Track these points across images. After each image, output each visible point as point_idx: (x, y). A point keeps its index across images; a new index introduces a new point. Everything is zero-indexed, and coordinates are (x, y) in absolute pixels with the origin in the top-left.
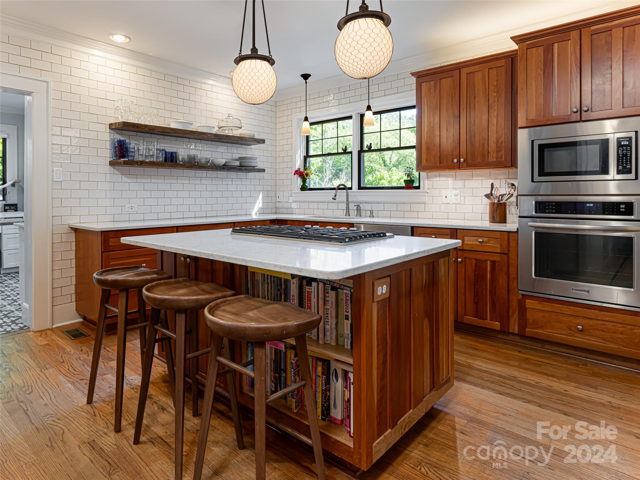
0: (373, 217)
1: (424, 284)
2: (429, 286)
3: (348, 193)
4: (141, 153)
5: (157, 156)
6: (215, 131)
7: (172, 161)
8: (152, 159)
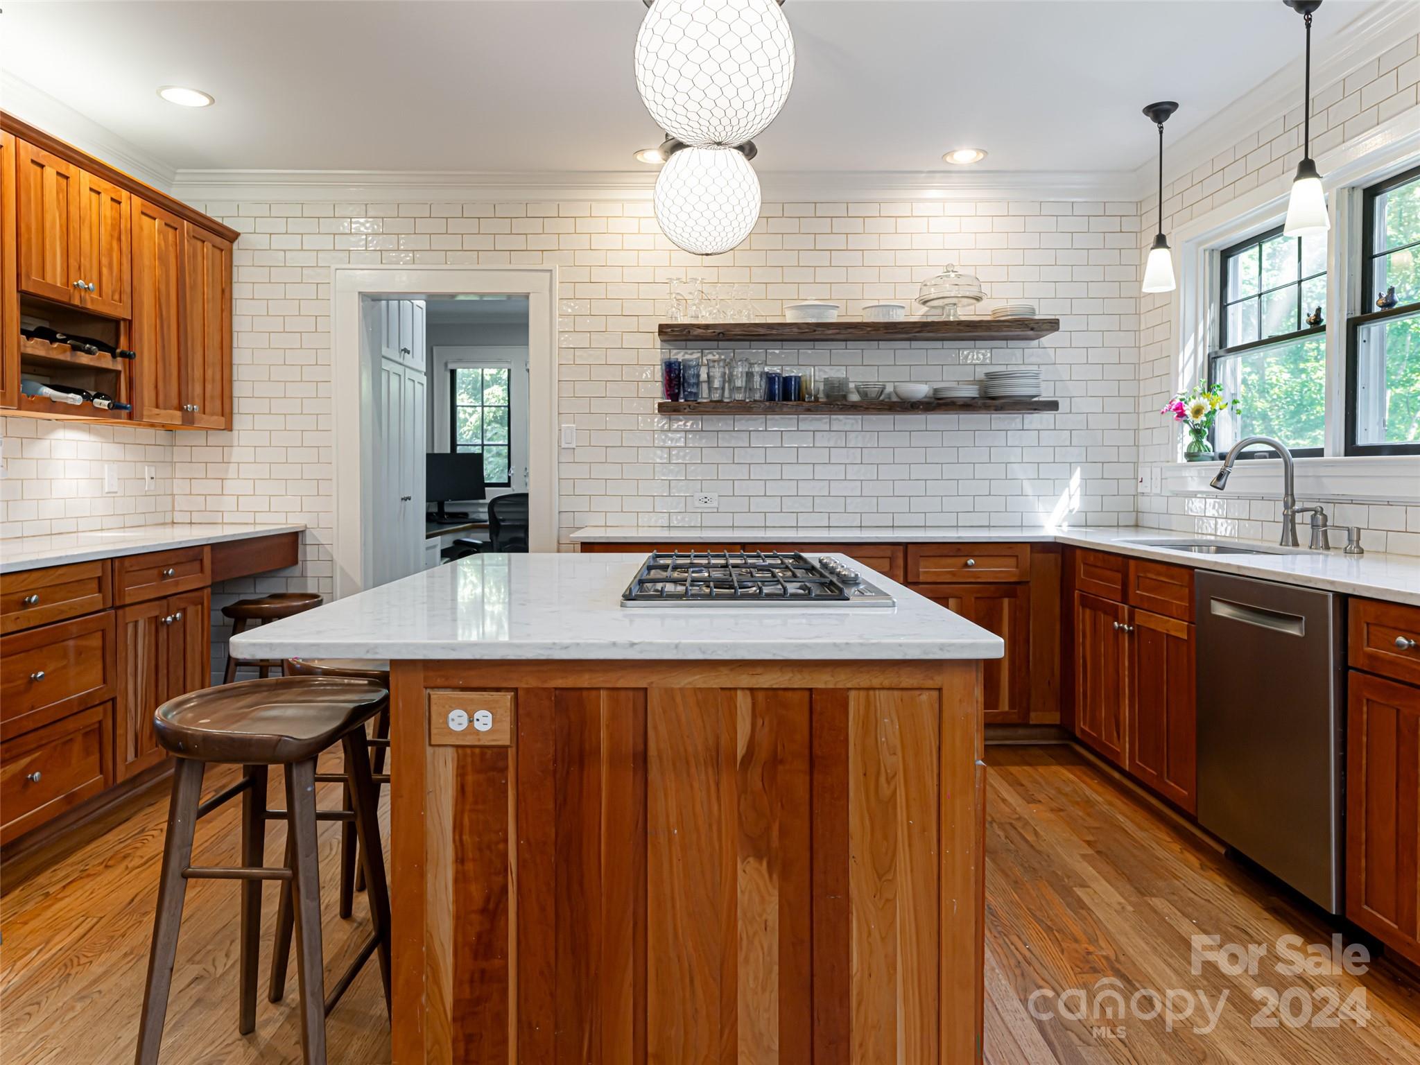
0: (1360, 552)
1: (741, 750)
2: (775, 761)
3: (1289, 469)
4: (717, 384)
5: (749, 388)
6: (899, 317)
7: (786, 397)
8: (739, 396)
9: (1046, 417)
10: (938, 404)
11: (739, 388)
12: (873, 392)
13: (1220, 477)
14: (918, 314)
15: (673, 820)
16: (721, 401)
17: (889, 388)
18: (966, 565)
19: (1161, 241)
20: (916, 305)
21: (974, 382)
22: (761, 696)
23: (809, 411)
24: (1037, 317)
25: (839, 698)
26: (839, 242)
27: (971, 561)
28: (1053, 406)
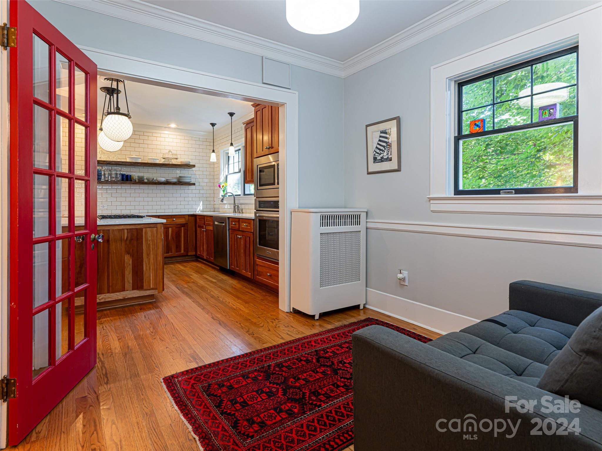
0: (243, 213)
1: (125, 238)
2: (132, 239)
3: (234, 198)
4: (107, 176)
5: (116, 177)
6: (157, 162)
7: (127, 180)
8: (114, 179)
9: (192, 187)
10: (167, 183)
11: (114, 177)
12: (151, 180)
13: (222, 200)
14: (162, 161)
15: (114, 249)
16: (108, 181)
17: (155, 179)
18: (173, 220)
19: (213, 151)
20: (162, 159)
21: (177, 178)
22: (129, 230)
23: (133, 184)
24: (191, 164)
25: (141, 230)
26: (142, 141)
27: (174, 219)
28: (194, 184)
